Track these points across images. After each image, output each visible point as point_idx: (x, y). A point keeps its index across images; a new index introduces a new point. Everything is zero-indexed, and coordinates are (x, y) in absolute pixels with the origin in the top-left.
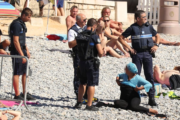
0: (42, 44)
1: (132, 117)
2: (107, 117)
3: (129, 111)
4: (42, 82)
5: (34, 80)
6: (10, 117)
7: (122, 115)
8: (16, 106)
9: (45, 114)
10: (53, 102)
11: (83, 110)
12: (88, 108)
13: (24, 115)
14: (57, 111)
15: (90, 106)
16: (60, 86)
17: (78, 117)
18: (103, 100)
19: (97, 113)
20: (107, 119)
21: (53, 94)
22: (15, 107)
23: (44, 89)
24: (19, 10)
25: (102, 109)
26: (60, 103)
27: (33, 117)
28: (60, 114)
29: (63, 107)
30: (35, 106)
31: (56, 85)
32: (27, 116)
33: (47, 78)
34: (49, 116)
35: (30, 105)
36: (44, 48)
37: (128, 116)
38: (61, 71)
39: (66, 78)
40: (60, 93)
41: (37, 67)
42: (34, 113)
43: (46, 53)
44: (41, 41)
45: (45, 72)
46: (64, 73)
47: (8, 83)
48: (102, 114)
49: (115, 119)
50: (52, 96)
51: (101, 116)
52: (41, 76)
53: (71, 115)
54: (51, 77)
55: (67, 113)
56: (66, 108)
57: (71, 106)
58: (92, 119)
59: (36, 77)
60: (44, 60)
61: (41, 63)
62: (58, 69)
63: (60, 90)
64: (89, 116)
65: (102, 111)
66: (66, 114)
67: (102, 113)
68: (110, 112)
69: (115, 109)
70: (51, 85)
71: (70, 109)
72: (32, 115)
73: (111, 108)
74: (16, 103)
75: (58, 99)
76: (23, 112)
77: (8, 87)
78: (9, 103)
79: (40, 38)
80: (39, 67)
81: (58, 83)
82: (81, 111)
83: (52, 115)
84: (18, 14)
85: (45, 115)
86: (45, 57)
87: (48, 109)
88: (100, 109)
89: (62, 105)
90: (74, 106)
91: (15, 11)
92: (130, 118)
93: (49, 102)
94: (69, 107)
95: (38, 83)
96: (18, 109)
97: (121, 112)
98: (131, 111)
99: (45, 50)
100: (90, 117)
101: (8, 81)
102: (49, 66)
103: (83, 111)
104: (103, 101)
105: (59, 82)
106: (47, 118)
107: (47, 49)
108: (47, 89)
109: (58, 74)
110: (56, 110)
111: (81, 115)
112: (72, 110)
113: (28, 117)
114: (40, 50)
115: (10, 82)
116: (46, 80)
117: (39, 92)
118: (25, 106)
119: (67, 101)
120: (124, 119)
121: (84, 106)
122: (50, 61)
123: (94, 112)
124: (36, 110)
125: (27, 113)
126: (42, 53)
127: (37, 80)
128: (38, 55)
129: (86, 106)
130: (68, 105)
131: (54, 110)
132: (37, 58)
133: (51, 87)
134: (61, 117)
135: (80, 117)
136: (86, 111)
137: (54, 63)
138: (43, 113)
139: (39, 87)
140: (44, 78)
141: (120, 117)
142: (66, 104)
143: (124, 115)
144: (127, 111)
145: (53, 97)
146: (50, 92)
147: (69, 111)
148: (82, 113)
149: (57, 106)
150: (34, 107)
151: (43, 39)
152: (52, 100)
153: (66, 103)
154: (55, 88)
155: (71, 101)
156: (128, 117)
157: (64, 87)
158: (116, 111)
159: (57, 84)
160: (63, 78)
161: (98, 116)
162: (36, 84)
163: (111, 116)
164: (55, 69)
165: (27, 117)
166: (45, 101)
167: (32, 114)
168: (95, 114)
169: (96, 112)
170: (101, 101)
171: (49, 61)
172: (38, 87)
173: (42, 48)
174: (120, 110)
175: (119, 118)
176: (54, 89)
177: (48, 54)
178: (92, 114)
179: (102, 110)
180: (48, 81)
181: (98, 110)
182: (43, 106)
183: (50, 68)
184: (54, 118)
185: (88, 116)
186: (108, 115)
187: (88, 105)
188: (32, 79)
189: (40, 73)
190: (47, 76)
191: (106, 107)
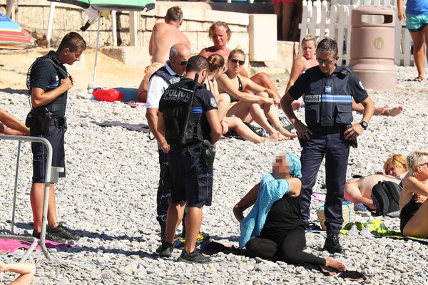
0: (82, 109)
1: (286, 276)
2: (230, 277)
3: (279, 264)
4: (81, 197)
5: (65, 191)
6: (8, 276)
7: (264, 273)
8: (22, 252)
9: (88, 269)
10: (108, 241)
11: (175, 261)
12: (187, 257)
13: (42, 272)
14: (115, 264)
15: (191, 251)
16: (123, 205)
17: (163, 278)
18: (220, 239)
19: (207, 269)
20: (230, 282)
21: (107, 224)
22: (20, 253)
23: (86, 212)
24: (29, 33)
25: (217, 259)
26: (123, 245)
27: (61, 276)
28: (122, 269)
29: (128, 254)
30: (65, 251)
31: (114, 204)
32: (48, 274)
33: (94, 188)
34: (97, 273)
35: (55, 250)
36: (87, 120)
37: (277, 275)
38: (126, 172)
39: (135, 189)
40: (122, 222)
41: (71, 163)
42: (64, 266)
43: (91, 131)
44: (81, 104)
45: (87, 175)
46: (132, 177)
47: (3, 199)
48: (218, 271)
49: (248, 282)
50: (104, 228)
51: (215, 274)
52: (79, 183)
53: (148, 273)
54: (101, 185)
55: (138, 267)
56: (137, 257)
57: (148, 252)
58: (196, 282)
59: (68, 186)
60: (87, 146)
61: (81, 153)
62: (119, 167)
63: (121, 215)
64: (189, 274)
65: (217, 264)
66: (135, 269)
67: (219, 268)
68: (237, 265)
69: (248, 258)
70: (102, 204)
71: (145, 258)
72: (58, 272)
73: (239, 257)
74: (23, 243)
75: (118, 236)
76: (39, 265)
77: (5, 209)
78: (6, 243)
79: (78, 97)
80: (74, 162)
81: (118, 199)
82: (171, 262)
83: (104, 272)
84: (29, 41)
85: (88, 272)
86: (88, 140)
87: (95, 259)
88: (213, 259)
89: (127, 249)
90: (154, 251)
91: (22, 34)
92: (281, 280)
93: (96, 243)
94: (142, 254)
95: (71, 198)
96: (26, 257)
97: (260, 266)
98: (285, 264)
99: (89, 124)
100: (190, 277)
101: (5, 193)
102: (98, 160)
103: (175, 263)
104: (220, 242)
105: (121, 197)
106: (93, 279)
107: (93, 122)
108: (93, 212)
109: (118, 179)
110: (113, 261)
111: (170, 272)
112: (151, 260)
113: (49, 277)
114: (77, 123)
115: (8, 195)
116: (90, 192)
117: (74, 220)
118: (43, 251)
119: (139, 240)
120: (268, 282)
121: (177, 253)
122: (101, 150)
123: (199, 266)
124: (68, 261)
125: (48, 267)
126: (81, 130)
127: (71, 193)
128: (72, 136)
129: (181, 251)
130: (141, 248)
131: (109, 260)
132: (71, 142)
133: (102, 208)
134: (125, 278)
135: (168, 277)
136: (182, 264)
137: (109, 154)
138: (84, 266)
139: (75, 207)
140: (86, 187)
141: (258, 276)
142: (136, 246)
143: (268, 273)
144: (275, 265)
145: (107, 230)
146: (99, 220)
147: (143, 262)
148: (174, 268)
149: (115, 251)
150: (64, 254)
151: (83, 98)
152: (104, 237)
153: (135, 244)
154: (112, 211)
155: (148, 239)
156: (276, 278)
157: (131, 207)
158: (251, 263)
159: (116, 202)
160: (129, 188)
161: (209, 275)
162: (69, 200)
163: (238, 275)
164: (112, 167)
165: (47, 276)
166: (88, 240)
167: (59, 270)
168: (202, 269)
169: (205, 265)
170: (216, 241)
171: (99, 149)
172: (72, 209)
173: (82, 119)
174: (258, 262)
175: (256, 279)
176: (108, 212)
177: (96, 134)
178: (195, 270)
179: (217, 262)
180: (95, 193)
181: (209, 261)
182: (85, 252)
183: (100, 164)
184: (108, 278)
185: (186, 274)
186: (231, 272)
187: (187, 250)
188: (60, 190)
189: (76, 175)
190: (94, 183)
191: (228, 254)
